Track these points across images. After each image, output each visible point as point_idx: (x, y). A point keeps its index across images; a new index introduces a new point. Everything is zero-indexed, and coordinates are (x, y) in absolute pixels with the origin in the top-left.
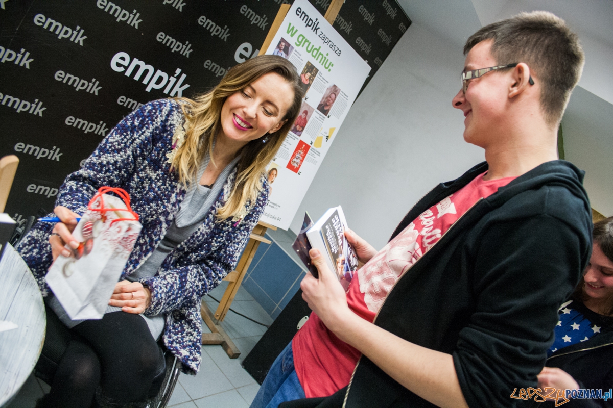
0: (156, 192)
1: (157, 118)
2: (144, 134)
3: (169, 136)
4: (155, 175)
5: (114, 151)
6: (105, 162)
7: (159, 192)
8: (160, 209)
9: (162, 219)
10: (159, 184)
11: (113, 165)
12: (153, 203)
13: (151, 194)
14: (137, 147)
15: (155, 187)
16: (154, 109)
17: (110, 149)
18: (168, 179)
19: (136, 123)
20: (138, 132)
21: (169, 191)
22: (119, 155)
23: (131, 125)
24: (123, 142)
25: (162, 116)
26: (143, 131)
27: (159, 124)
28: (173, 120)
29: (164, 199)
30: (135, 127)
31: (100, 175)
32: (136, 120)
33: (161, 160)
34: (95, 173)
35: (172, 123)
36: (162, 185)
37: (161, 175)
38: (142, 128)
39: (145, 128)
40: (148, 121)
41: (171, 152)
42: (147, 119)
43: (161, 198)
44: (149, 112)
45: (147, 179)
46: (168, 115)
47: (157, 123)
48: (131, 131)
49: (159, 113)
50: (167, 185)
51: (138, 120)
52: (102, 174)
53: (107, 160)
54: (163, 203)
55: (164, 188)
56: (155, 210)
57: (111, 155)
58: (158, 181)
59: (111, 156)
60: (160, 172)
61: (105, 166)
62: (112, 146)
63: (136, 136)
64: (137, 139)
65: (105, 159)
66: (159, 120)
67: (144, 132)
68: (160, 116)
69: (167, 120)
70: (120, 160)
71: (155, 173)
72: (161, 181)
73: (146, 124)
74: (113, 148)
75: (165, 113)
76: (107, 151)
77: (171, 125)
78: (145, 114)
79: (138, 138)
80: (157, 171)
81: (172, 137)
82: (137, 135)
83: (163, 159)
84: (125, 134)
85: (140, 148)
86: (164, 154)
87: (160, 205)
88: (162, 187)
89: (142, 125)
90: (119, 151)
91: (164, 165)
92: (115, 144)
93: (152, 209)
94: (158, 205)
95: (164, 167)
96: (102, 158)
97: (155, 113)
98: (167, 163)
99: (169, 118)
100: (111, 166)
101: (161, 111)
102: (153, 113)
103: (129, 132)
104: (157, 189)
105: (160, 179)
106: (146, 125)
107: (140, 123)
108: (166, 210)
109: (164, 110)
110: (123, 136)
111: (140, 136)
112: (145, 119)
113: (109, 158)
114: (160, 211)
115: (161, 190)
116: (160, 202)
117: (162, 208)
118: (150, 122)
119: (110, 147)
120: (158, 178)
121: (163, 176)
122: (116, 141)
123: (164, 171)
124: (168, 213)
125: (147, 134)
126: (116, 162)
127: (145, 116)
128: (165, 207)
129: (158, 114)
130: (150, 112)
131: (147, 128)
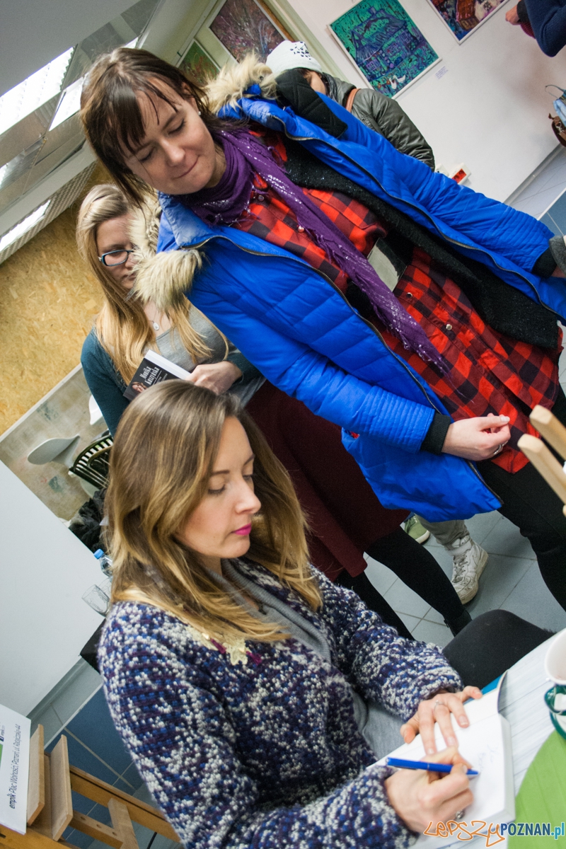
0: (291, 690)
1: (171, 668)
2: (193, 700)
3: (208, 654)
4: (261, 690)
5: (200, 769)
6: (216, 791)
7: (290, 684)
8: (315, 684)
9: (329, 681)
10: (278, 685)
11: (224, 778)
12: (306, 699)
13: (293, 700)
14: (209, 722)
15: (282, 691)
16: (150, 668)
17: (195, 774)
18: (270, 666)
19: (167, 709)
20: (184, 711)
21: (290, 665)
22: (210, 761)
23: (164, 721)
24: (191, 745)
25: (169, 658)
26: (185, 701)
27: (182, 666)
28: (179, 641)
29: (301, 675)
30: (173, 713)
31: (232, 803)
32: (161, 709)
33: (239, 676)
34: (228, 811)
35: (183, 643)
36: (280, 678)
37: (265, 679)
38: (180, 701)
39: (183, 697)
40: (172, 686)
41: (229, 654)
42: (168, 687)
43: (298, 679)
44: (153, 680)
45: (264, 708)
46: (169, 647)
47: (180, 670)
48: (177, 725)
49: (164, 661)
50: (278, 667)
51: (161, 704)
52: (231, 800)
53: (213, 786)
54: (307, 677)
55: (284, 675)
56: (316, 694)
57: (207, 775)
58: (273, 685)
59: (209, 778)
60: (259, 681)
61: (221, 793)
62: (189, 771)
63: (189, 718)
64: (197, 716)
65: (210, 790)
66: (176, 665)
67: (189, 699)
68: (169, 662)
69: (177, 651)
70: (220, 762)
71: (257, 690)
72: (274, 680)
73: (177, 691)
74: (193, 769)
75: (163, 650)
76: (196, 782)
77: (186, 647)
78: (155, 687)
79: (195, 713)
80: (254, 687)
81: (207, 650)
82: (188, 715)
83: (238, 671)
84: (177, 738)
85: (212, 717)
86: (231, 667)
87: (309, 683)
88: (283, 677)
89: (174, 700)
90: (204, 760)
91: (248, 671)
92: (186, 763)
93: (315, 700)
94: (309, 688)
95: (253, 672)
96: (207, 795)
97: (161, 668)
98: (247, 665)
99: (174, 645)
100: (225, 782)
101: (160, 656)
102: (160, 673)
103: (177, 729)
104: (285, 690)
105: (270, 681)
106: (180, 691)
107: (170, 703)
108: (317, 673)
109: (159, 650)
110: (181, 743)
111: (192, 710)
112: (166, 692)
113: (210, 781)
114: (319, 684)
115: (288, 682)
116: (305, 684)
117: (315, 680)
118: (175, 683)
119: (190, 774)
120: (268, 685)
121: (266, 675)
122: (184, 759)
123: (259, 672)
124: (322, 670)
125: (194, 693)
126: (221, 770)
127: (160, 689)
128: (313, 674)
129: (163, 664)
130: (153, 677)
131: (185, 692)
